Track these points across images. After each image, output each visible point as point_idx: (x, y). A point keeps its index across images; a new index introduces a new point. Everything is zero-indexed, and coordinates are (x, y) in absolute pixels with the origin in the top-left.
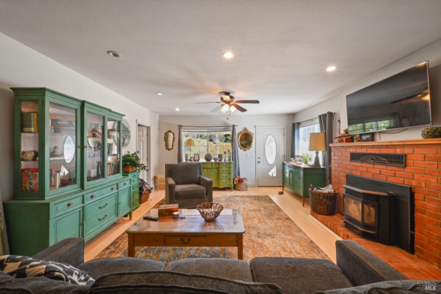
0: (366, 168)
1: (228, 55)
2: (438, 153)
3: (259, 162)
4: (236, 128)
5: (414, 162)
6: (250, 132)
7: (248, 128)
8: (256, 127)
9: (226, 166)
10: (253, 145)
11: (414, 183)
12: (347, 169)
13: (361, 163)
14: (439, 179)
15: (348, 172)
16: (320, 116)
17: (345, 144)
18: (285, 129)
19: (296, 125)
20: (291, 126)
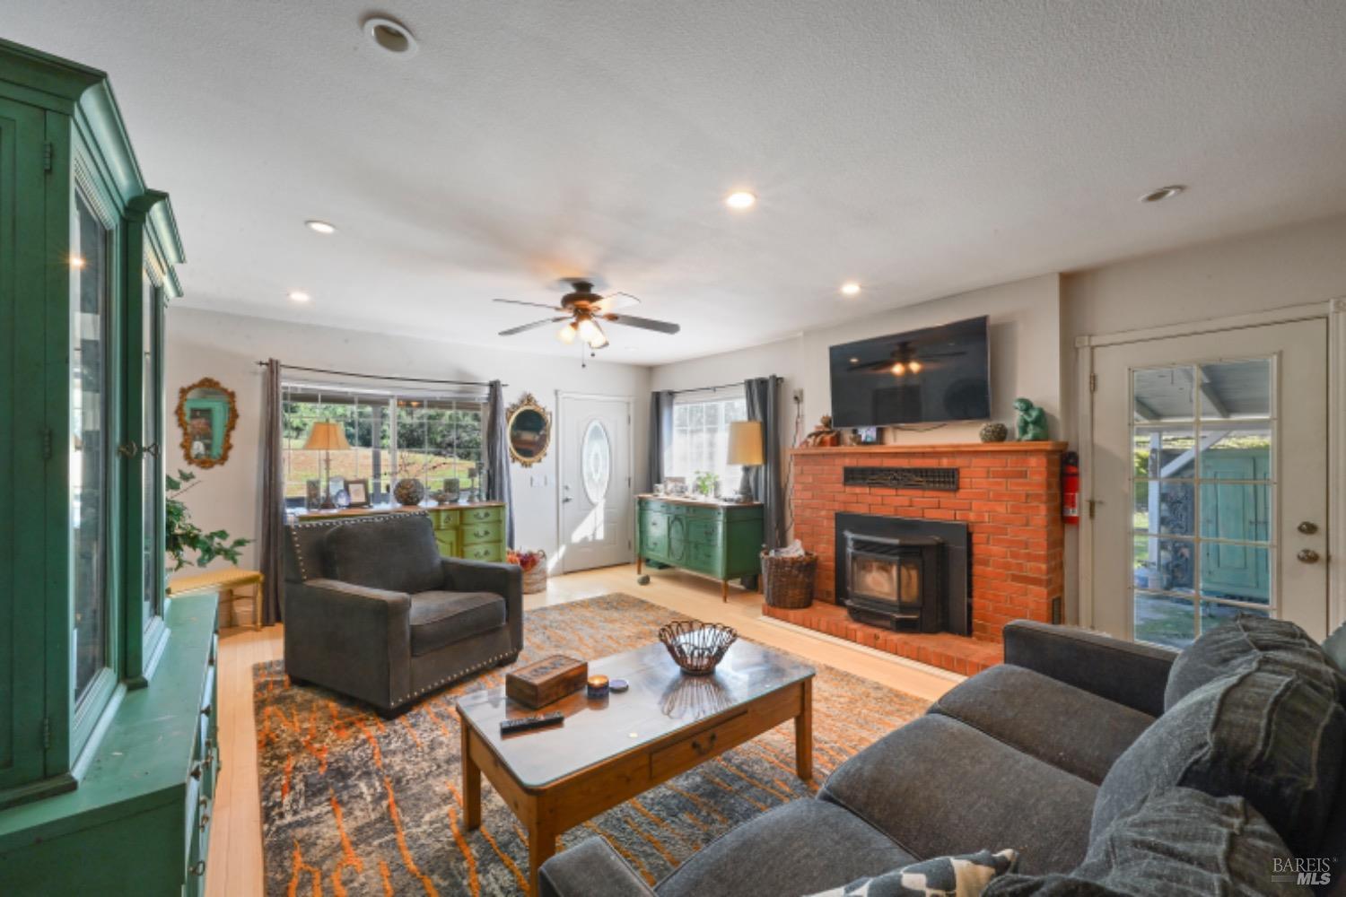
0: (880, 498)
1: (741, 200)
2: (1009, 465)
3: (567, 500)
4: (504, 392)
5: (971, 481)
6: (544, 409)
7: (536, 397)
8: (559, 393)
9: (485, 520)
10: (550, 448)
11: (972, 516)
12: (834, 501)
13: (870, 487)
14: (1009, 507)
15: (838, 507)
16: (749, 383)
17: (828, 449)
18: (632, 406)
19: (664, 400)
20: (648, 398)
